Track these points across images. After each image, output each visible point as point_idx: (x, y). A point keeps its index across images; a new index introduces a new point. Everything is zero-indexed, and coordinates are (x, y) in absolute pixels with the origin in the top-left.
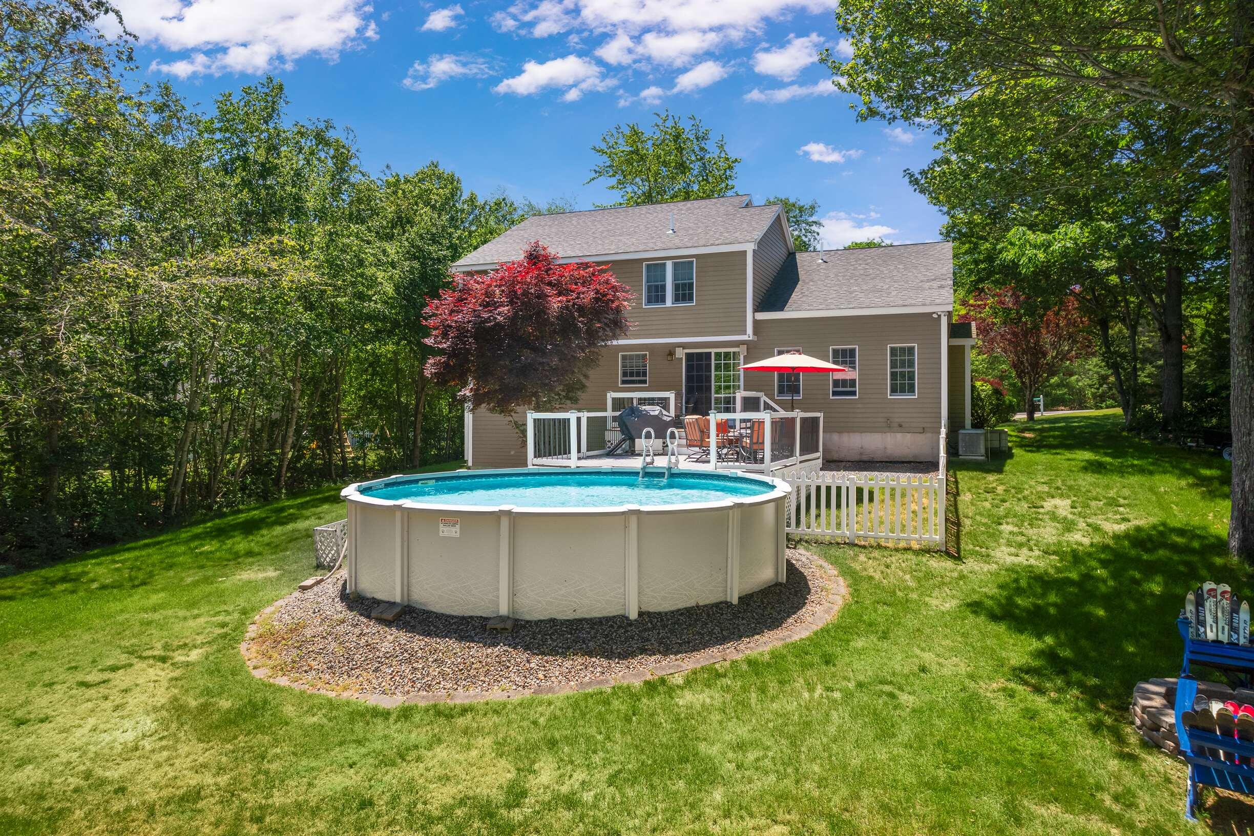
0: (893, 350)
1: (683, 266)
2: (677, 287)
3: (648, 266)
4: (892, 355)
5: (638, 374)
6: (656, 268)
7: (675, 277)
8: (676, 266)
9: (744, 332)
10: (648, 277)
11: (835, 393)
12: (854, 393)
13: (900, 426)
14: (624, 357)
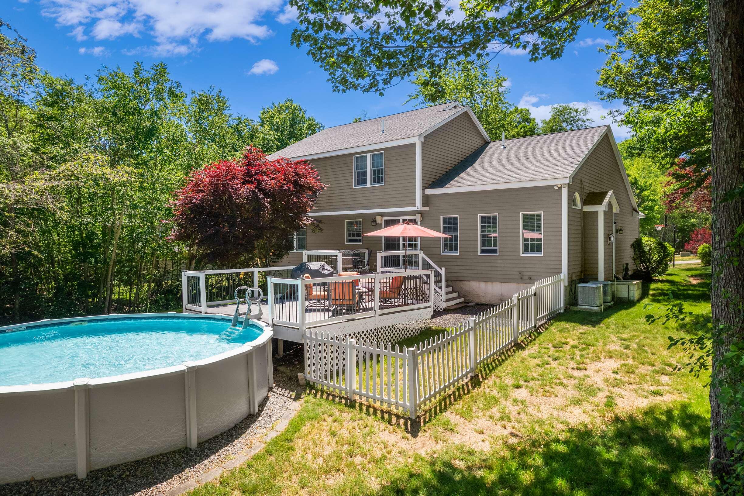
0: (525, 217)
1: (377, 156)
2: (374, 172)
3: (357, 158)
4: (524, 221)
5: (357, 235)
6: (361, 158)
7: (373, 166)
8: (373, 156)
9: (414, 204)
10: (357, 166)
11: (483, 251)
12: (495, 251)
13: (530, 279)
14: (349, 223)
